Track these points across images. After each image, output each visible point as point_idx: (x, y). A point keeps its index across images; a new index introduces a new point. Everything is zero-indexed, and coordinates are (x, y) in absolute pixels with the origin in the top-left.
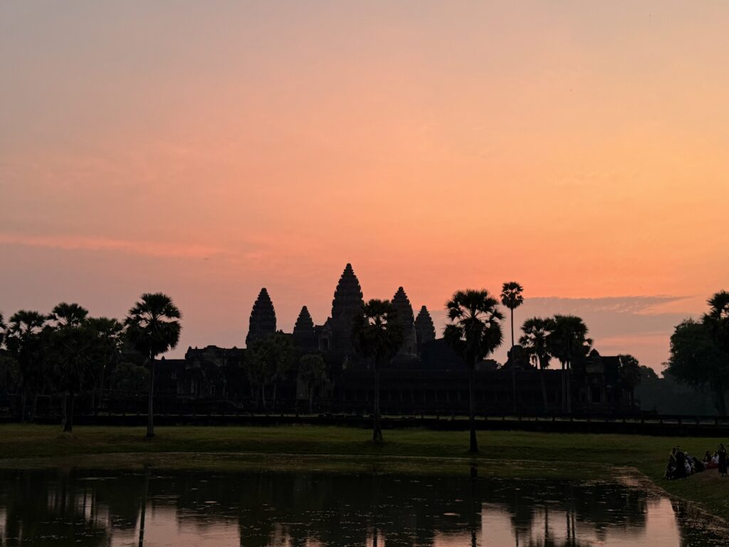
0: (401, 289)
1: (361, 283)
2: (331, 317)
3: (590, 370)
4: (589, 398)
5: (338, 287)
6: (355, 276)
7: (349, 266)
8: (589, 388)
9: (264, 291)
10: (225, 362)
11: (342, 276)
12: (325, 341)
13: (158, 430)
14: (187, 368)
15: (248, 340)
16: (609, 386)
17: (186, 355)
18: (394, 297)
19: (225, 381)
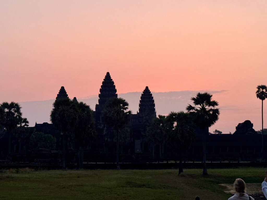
0: (147, 87)
1: (115, 84)
2: (98, 104)
5: (102, 86)
6: (112, 80)
7: (108, 74)
9: (63, 89)
11: (104, 80)
18: (143, 92)
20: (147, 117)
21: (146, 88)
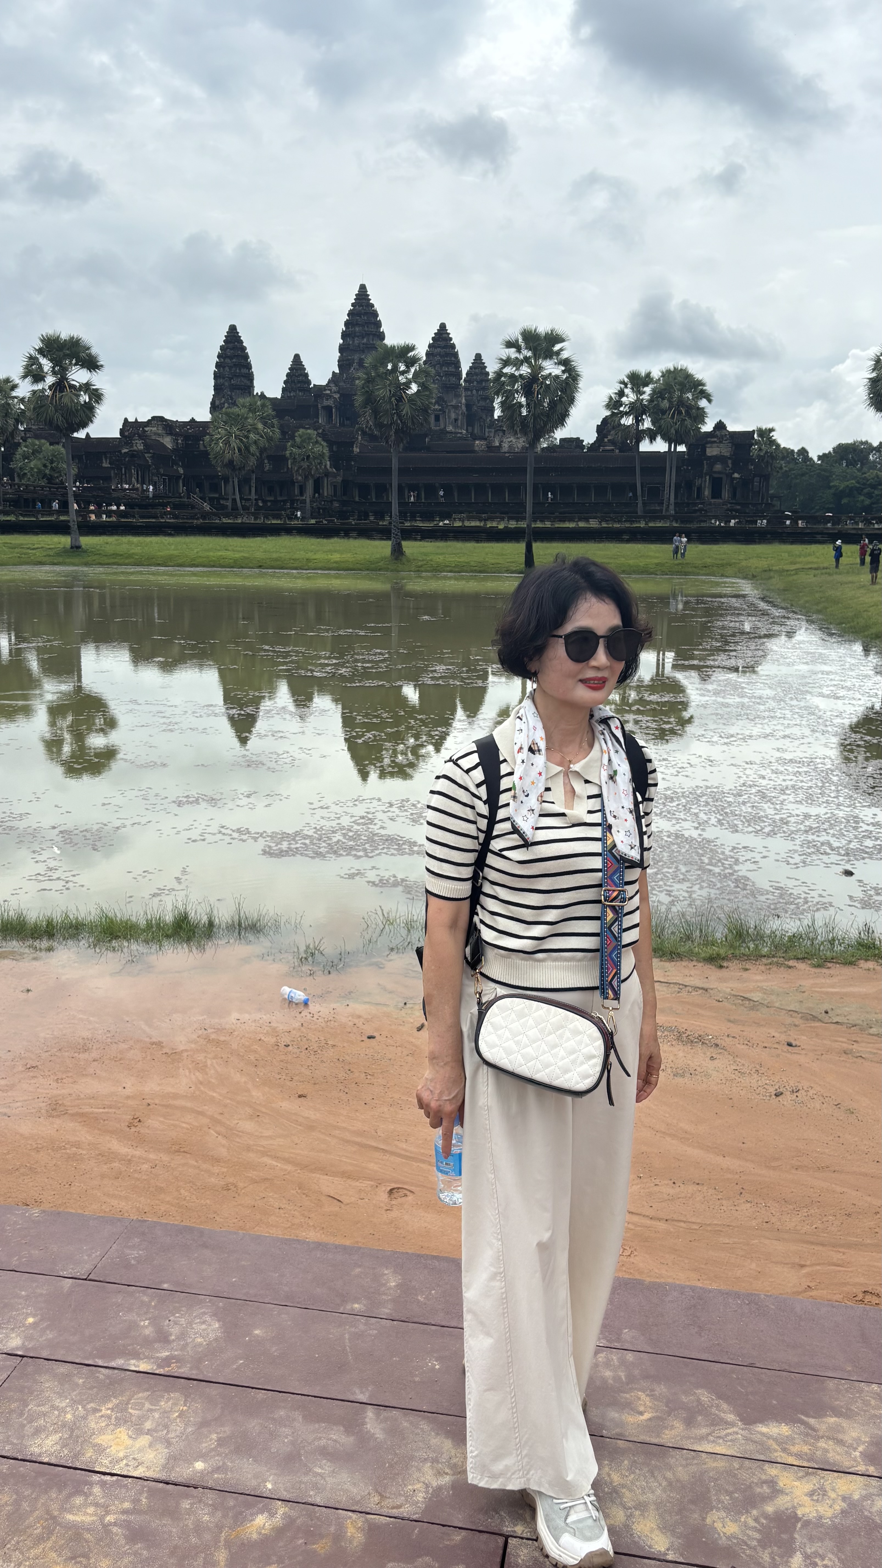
0: (443, 327)
1: (380, 317)
3: (712, 451)
4: (707, 492)
5: (347, 324)
6: (373, 306)
7: (363, 288)
8: (708, 478)
9: (233, 329)
10: (180, 441)
11: (353, 305)
12: (328, 409)
13: (86, 541)
14: (125, 451)
15: (214, 407)
16: (736, 475)
17: (122, 431)
18: (433, 339)
19: (181, 471)
20: (437, 407)
21: (440, 326)
